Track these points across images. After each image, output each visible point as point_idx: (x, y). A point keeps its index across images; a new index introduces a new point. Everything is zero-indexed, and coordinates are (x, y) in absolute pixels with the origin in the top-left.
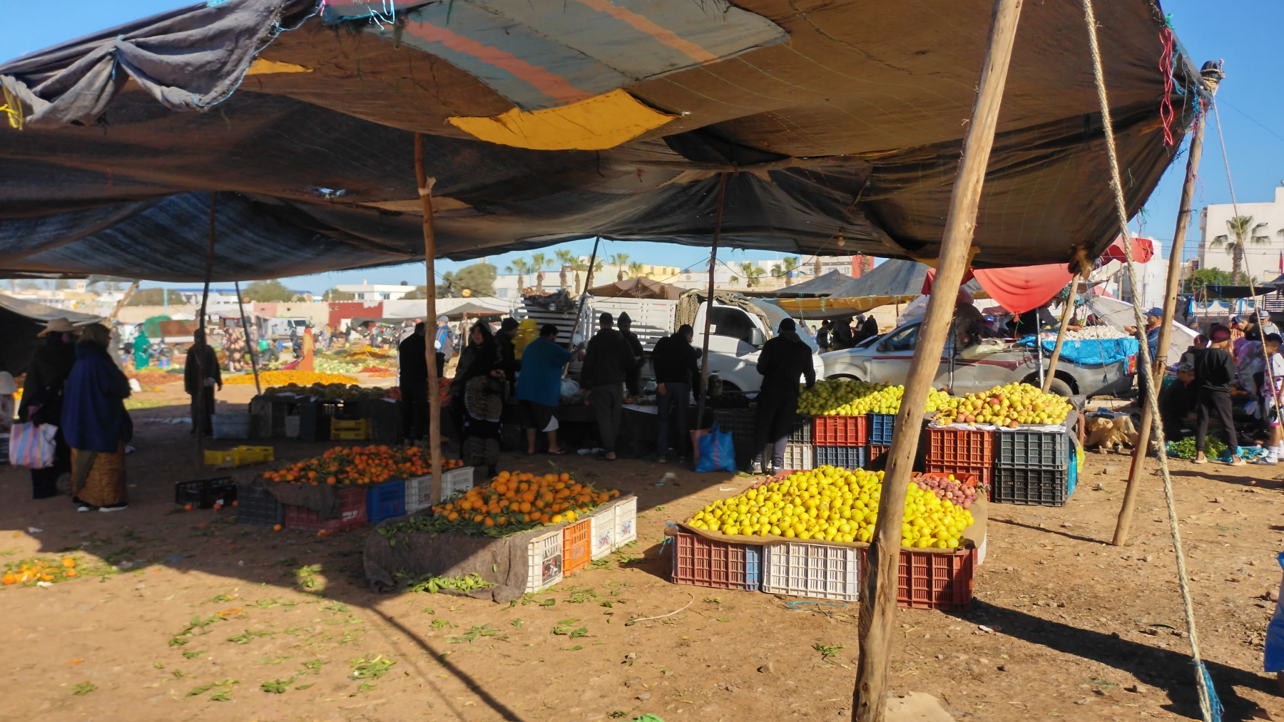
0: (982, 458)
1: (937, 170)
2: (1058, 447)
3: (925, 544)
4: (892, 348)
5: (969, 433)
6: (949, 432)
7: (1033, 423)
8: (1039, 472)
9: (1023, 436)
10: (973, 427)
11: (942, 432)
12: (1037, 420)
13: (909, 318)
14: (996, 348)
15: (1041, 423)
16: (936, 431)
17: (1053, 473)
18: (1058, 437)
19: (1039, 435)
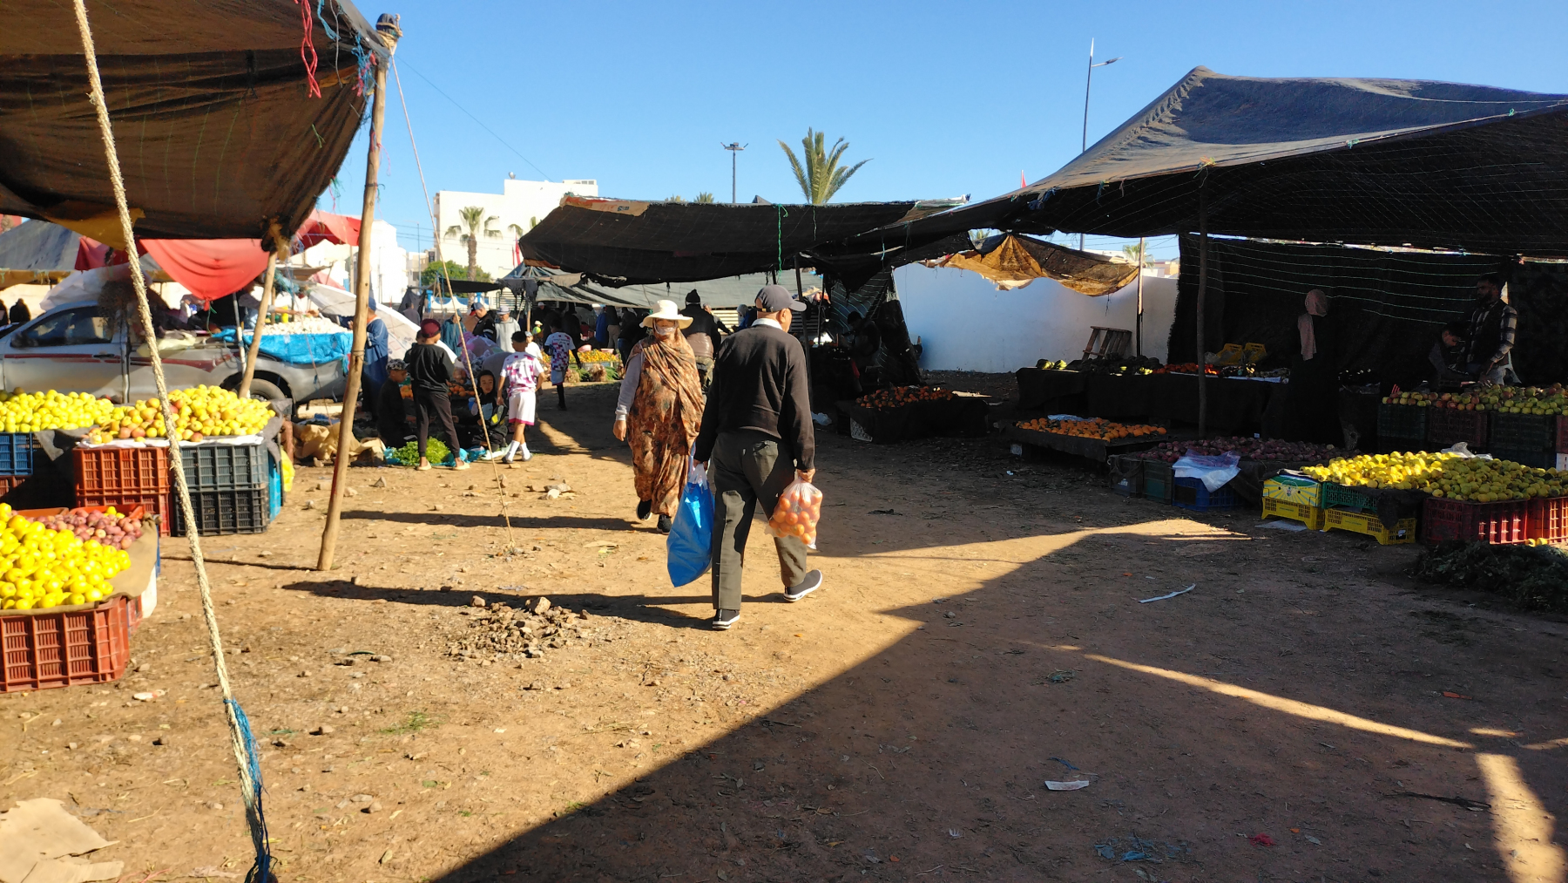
0: (156, 482)
1: (56, 95)
2: (253, 462)
3: (52, 603)
4: (36, 344)
5: (136, 452)
6: (108, 451)
7: (222, 434)
8: (232, 494)
9: (208, 451)
10: (141, 443)
11: (97, 452)
12: (227, 431)
13: (59, 302)
14: (184, 343)
15: (232, 435)
16: (89, 452)
17: (249, 493)
18: (252, 450)
19: (229, 449)
